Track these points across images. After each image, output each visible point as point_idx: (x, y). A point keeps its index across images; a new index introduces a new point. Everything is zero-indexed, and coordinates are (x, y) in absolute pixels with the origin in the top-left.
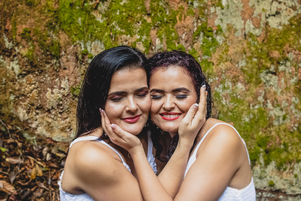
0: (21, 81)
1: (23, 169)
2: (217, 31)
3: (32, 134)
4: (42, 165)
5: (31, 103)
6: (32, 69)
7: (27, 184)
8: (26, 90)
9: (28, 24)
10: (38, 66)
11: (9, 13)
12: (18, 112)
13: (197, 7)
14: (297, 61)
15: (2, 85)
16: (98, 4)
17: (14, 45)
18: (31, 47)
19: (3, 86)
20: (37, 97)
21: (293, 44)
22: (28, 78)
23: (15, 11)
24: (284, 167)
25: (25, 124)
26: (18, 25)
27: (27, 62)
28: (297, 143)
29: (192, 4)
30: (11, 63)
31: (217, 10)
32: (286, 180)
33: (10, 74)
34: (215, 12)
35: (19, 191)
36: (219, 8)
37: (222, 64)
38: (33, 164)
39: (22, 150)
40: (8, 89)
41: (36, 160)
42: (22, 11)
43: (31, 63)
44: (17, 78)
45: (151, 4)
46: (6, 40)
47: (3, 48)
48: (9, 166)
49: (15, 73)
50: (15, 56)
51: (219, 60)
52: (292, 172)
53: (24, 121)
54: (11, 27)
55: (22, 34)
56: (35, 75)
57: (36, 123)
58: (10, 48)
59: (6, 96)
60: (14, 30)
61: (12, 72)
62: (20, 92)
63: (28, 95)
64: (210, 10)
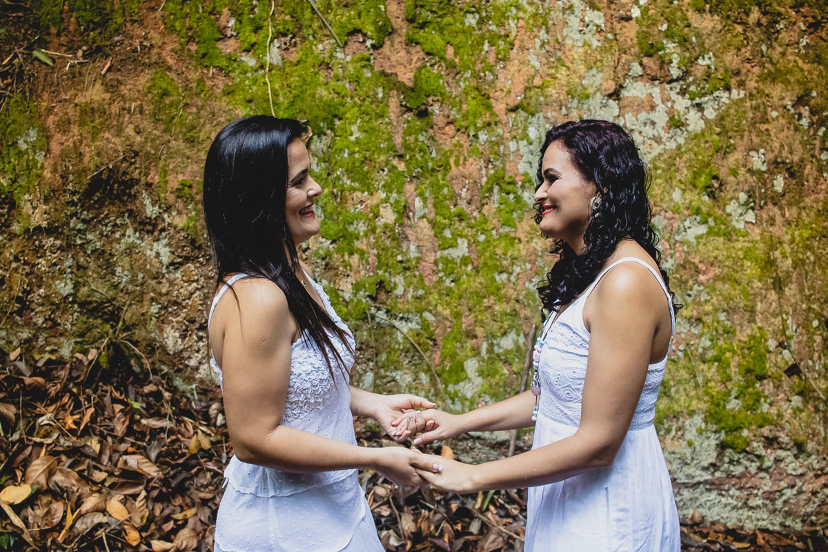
0: (172, 276)
1: (174, 437)
2: (524, 182)
3: (189, 380)
4: (209, 432)
5: (189, 318)
6: (193, 254)
7: (181, 461)
8: (180, 293)
9: (187, 174)
10: (204, 246)
11: (154, 155)
12: (165, 336)
13: (485, 142)
14: (672, 230)
15: (137, 286)
16: (311, 138)
17: (161, 211)
18: (193, 213)
19: (138, 288)
20: (201, 305)
21: (661, 200)
22: (184, 271)
23: (165, 152)
24: (666, 426)
25: (178, 361)
26: (170, 175)
27: (185, 240)
28: (686, 380)
29: (476, 136)
30: (155, 244)
31: (521, 147)
32: (673, 453)
33: (151, 266)
34: (518, 150)
35: (168, 473)
36: (525, 142)
37: (535, 240)
38: (192, 432)
39: (172, 405)
40: (148, 293)
41: (197, 424)
42: (178, 152)
43: (193, 242)
44: (164, 271)
45: (403, 138)
46: (147, 202)
47: (140, 218)
48: (148, 432)
49: (161, 262)
50: (163, 230)
51: (530, 234)
52: (683, 435)
53: (175, 354)
54: (157, 178)
55: (178, 190)
56: (198, 265)
57: (197, 357)
58: (154, 216)
59: (142, 307)
60: (162, 184)
61: (156, 260)
62: (169, 298)
63: (184, 303)
64: (509, 147)
